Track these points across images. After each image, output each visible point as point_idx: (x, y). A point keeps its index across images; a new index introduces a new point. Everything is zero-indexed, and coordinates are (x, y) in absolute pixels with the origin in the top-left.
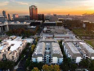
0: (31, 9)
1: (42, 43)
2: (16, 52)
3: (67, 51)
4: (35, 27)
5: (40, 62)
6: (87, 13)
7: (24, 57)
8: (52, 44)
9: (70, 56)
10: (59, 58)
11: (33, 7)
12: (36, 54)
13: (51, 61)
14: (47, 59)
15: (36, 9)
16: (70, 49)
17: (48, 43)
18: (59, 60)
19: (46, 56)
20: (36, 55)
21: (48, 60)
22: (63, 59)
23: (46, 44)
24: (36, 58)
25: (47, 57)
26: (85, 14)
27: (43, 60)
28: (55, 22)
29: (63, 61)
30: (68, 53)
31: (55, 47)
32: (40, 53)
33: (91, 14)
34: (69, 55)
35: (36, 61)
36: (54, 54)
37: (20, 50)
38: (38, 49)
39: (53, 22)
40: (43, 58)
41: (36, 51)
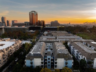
0: (31, 14)
1: (42, 42)
2: (4, 52)
3: (77, 52)
4: (34, 31)
5: (37, 67)
6: (88, 22)
7: (16, 60)
8: (55, 43)
9: (83, 57)
10: (66, 60)
11: (33, 12)
12: (32, 53)
13: (55, 65)
14: (49, 62)
15: (37, 14)
16: (81, 48)
17: (49, 44)
18: (66, 63)
19: (47, 58)
20: (32, 56)
21: (50, 64)
22: (73, 61)
23: (46, 45)
24: (31, 60)
25: (49, 59)
26: (86, 23)
27: (42, 63)
28: (56, 27)
29: (73, 64)
30: (79, 53)
31: (60, 46)
32: (38, 53)
33: (92, 22)
34: (81, 56)
35: (32, 65)
36: (59, 54)
37: (11, 51)
38: (36, 48)
39: (54, 27)
40: (42, 60)
41: (33, 50)
